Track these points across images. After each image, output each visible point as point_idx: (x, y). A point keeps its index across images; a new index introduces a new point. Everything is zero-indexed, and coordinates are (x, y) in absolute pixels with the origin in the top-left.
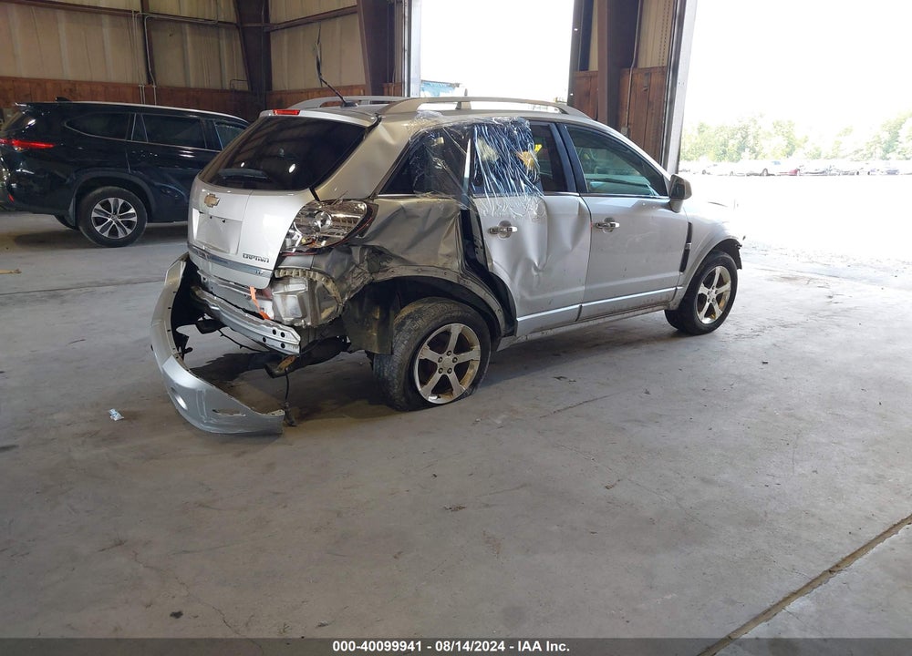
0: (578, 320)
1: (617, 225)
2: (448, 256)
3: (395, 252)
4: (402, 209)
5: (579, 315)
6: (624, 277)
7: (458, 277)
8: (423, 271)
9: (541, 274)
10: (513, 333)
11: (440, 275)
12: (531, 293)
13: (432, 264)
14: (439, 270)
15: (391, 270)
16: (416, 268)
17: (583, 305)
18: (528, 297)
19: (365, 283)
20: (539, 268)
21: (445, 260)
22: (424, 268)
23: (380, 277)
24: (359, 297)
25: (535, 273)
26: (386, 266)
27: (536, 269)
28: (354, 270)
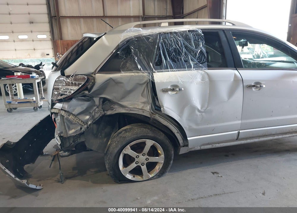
0: (237, 139)
1: (264, 86)
2: (144, 103)
3: (115, 100)
4: (111, 79)
5: (238, 137)
6: (272, 116)
7: (150, 114)
8: (131, 110)
9: (203, 114)
10: (187, 146)
11: (140, 113)
12: (197, 124)
13: (135, 107)
14: (140, 110)
15: (115, 109)
16: (127, 109)
17: (240, 131)
18: (194, 127)
19: (101, 115)
20: (202, 110)
21: (142, 105)
22: (131, 109)
23: (109, 113)
24: (97, 122)
25: (198, 113)
26: (113, 107)
27: (199, 111)
28: (95, 109)
